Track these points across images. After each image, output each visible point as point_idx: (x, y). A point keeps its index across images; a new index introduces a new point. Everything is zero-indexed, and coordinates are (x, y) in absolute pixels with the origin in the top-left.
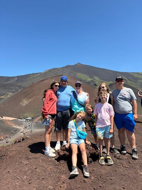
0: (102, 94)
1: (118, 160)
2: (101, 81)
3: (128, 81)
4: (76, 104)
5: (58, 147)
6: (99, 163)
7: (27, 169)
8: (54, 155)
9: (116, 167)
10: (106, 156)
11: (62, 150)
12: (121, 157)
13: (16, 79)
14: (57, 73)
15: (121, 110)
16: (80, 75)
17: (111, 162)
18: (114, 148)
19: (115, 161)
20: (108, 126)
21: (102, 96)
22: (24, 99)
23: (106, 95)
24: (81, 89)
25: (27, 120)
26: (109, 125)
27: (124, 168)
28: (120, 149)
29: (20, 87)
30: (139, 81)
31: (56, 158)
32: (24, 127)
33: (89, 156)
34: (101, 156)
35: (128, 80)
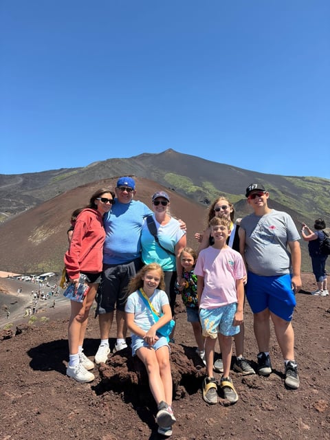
0: (218, 224)
1: (249, 391)
2: (220, 192)
3: (279, 196)
4: (153, 248)
5: (103, 354)
6: (203, 398)
7: (15, 414)
8: (90, 376)
9: (246, 410)
10: (221, 381)
11: (110, 364)
12: (257, 384)
13: (21, 180)
14: (118, 170)
15: (263, 266)
16: (171, 177)
17: (232, 397)
18: (242, 360)
19: (244, 393)
20: (230, 305)
21: (217, 229)
22: (38, 230)
23: (226, 227)
24: (167, 210)
25: (44, 277)
26: (233, 303)
27: (265, 412)
28: (256, 360)
29: (29, 199)
30: (304, 195)
31: (94, 384)
32: (35, 295)
33: (179, 380)
34: (208, 382)
35: (281, 194)
